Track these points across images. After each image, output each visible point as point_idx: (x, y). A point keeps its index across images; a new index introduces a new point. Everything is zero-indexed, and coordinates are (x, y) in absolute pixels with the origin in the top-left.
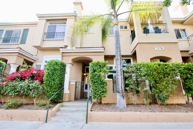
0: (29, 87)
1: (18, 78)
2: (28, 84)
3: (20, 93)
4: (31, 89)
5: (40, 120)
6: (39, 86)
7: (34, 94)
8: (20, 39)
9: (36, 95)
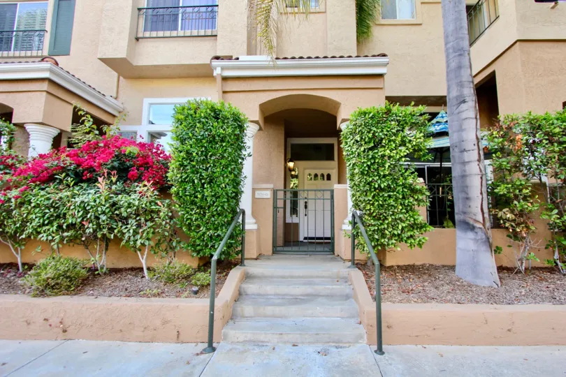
0: (116, 210)
1: (64, 174)
2: (111, 198)
3: (84, 231)
4: (126, 219)
5: (181, 337)
6: (156, 204)
7: (139, 236)
8: (47, 38)
9: (148, 239)
